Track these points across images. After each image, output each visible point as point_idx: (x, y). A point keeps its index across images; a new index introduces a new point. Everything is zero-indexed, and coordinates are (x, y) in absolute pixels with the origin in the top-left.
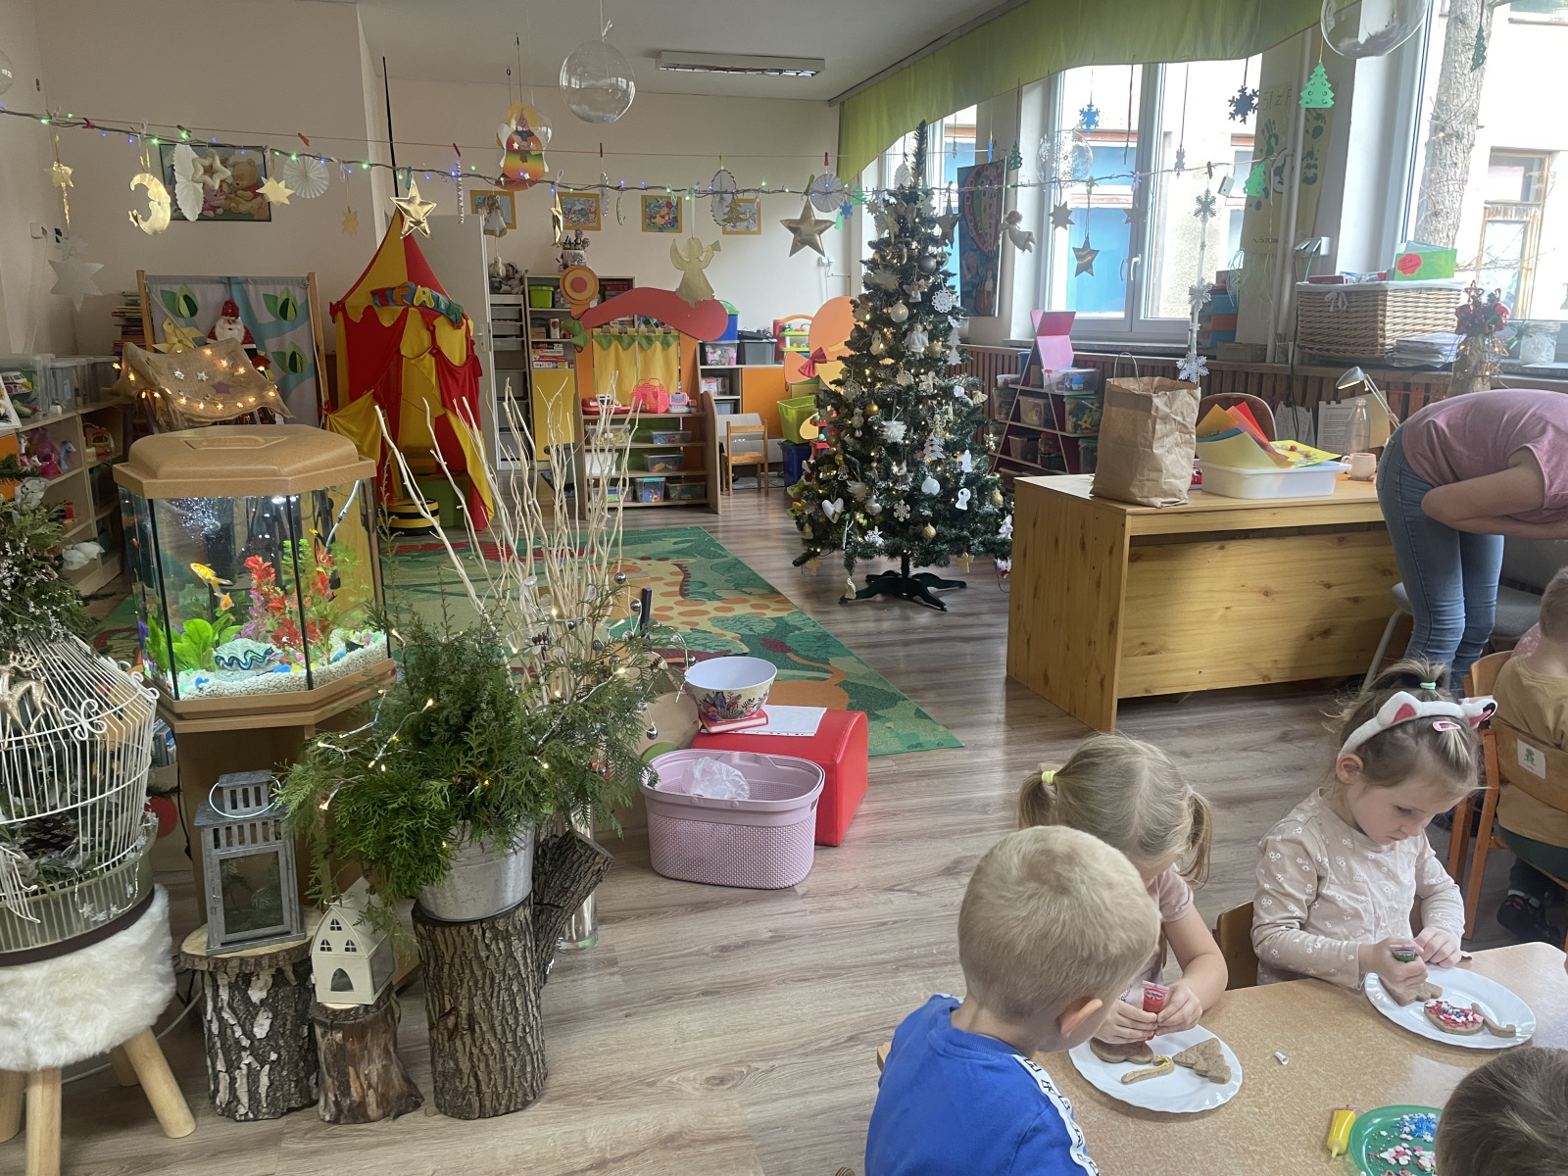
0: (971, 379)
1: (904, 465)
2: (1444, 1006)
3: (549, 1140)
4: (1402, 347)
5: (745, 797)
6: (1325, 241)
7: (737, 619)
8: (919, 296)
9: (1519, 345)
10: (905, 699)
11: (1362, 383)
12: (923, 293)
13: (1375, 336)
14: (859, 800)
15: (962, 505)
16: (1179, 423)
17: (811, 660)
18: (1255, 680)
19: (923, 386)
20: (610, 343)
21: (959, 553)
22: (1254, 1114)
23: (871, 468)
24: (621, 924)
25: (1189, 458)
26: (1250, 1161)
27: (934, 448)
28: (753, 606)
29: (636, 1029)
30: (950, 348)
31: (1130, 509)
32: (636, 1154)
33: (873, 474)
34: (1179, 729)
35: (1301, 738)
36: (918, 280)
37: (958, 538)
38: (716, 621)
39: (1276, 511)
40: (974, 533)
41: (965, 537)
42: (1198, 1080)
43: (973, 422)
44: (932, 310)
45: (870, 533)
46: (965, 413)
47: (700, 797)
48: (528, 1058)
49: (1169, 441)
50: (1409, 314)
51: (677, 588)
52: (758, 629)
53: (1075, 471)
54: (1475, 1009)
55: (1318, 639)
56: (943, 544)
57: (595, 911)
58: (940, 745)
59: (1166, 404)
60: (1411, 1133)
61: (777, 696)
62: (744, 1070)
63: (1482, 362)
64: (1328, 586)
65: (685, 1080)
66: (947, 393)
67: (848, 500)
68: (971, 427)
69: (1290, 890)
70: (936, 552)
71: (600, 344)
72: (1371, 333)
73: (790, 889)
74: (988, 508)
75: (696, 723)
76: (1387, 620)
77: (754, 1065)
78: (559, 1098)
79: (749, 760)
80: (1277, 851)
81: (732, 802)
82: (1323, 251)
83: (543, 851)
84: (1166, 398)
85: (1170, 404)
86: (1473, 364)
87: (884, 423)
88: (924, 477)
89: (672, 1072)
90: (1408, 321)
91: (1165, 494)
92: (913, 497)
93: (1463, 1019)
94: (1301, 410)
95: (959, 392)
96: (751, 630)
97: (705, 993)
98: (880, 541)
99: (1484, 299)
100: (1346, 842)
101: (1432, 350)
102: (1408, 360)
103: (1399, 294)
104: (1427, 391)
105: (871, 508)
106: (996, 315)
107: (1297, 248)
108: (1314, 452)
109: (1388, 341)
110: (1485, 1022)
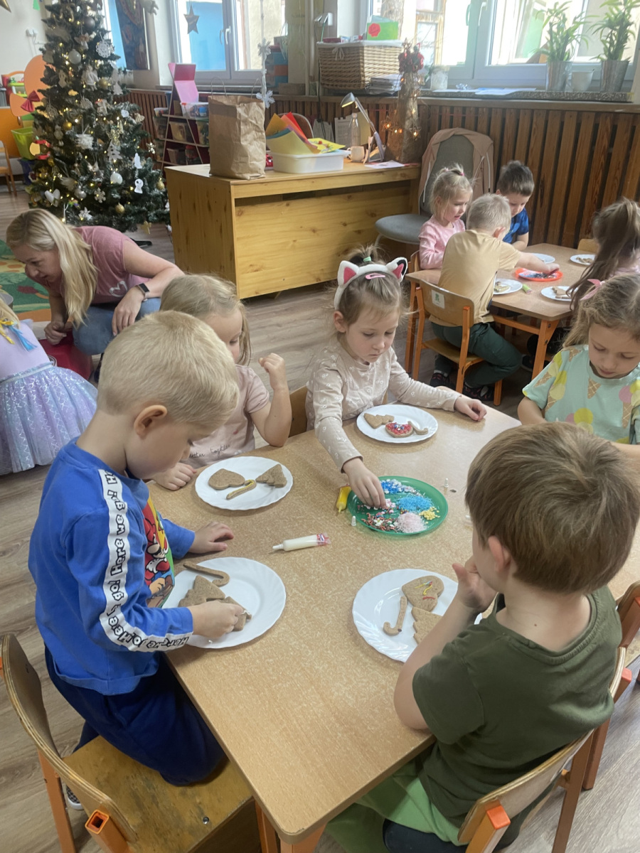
0: (132, 105)
1: (96, 165)
2: (395, 425)
4: (375, 82)
6: (330, 16)
8: (86, 45)
9: (430, 80)
11: (354, 103)
12: (89, 43)
13: (360, 76)
15: (138, 190)
16: (254, 125)
18: (313, 281)
19: (100, 110)
21: (142, 222)
22: (299, 499)
23: (74, 168)
25: (263, 148)
26: (297, 525)
27: (114, 153)
28: (10, 267)
30: (114, 84)
31: (232, 182)
33: (76, 171)
34: (276, 312)
36: (84, 33)
37: (140, 212)
39: (313, 180)
40: (149, 208)
41: (144, 211)
42: (269, 489)
43: (138, 135)
44: (97, 57)
45: (82, 212)
46: (131, 129)
49: (249, 137)
50: (376, 62)
52: (14, 281)
53: (199, 162)
54: (410, 424)
55: (342, 255)
56: (130, 216)
59: (245, 112)
63: (412, 89)
64: (345, 225)
66: (117, 114)
67: (63, 190)
68: (137, 138)
70: (127, 222)
72: (358, 74)
74: (156, 192)
82: (330, 23)
84: (244, 108)
85: (247, 111)
86: (408, 90)
87: (77, 136)
88: (111, 173)
90: (376, 66)
91: (252, 171)
92: (106, 186)
93: (404, 429)
94: (326, 124)
95: (125, 114)
96: (9, 281)
98: (90, 217)
99: (412, 51)
101: (387, 83)
102: (376, 90)
103: (370, 49)
104: (387, 109)
105: (79, 195)
106: (149, 68)
107: (316, 20)
108: (331, 144)
109: (367, 79)
110: (414, 429)
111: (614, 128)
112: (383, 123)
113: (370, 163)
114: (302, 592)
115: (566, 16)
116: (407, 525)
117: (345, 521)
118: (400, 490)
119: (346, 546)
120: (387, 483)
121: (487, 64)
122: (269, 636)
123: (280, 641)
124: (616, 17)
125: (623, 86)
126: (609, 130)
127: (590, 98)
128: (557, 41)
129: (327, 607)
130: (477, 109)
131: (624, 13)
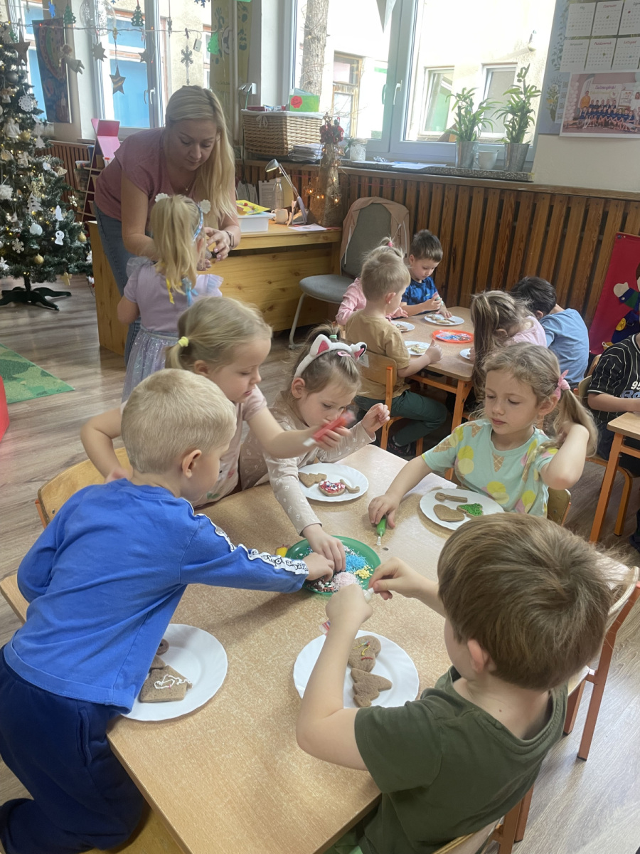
0: (54, 158)
1: (15, 215)
2: (328, 484)
4: (297, 150)
6: (254, 85)
8: (9, 99)
9: (349, 151)
10: (33, 366)
11: (278, 168)
12: (11, 97)
13: (283, 143)
15: (59, 242)
19: (21, 162)
21: (62, 273)
27: (34, 204)
30: (37, 137)
36: (7, 87)
37: (60, 263)
40: (70, 260)
41: (64, 262)
43: (60, 188)
44: (20, 110)
46: (53, 182)
50: (298, 132)
54: (342, 482)
55: (267, 312)
56: (50, 267)
63: (333, 159)
64: (270, 283)
66: (39, 168)
68: (59, 191)
70: (46, 273)
72: (281, 141)
74: (77, 244)
76: (299, 299)
82: (254, 92)
86: (329, 160)
88: (30, 224)
90: (298, 135)
92: (25, 237)
93: (336, 488)
94: (249, 185)
95: (47, 166)
98: (6, 267)
99: (333, 124)
101: (309, 152)
102: (299, 157)
103: (293, 119)
104: (309, 175)
106: (71, 122)
107: (240, 89)
108: (256, 206)
109: (289, 146)
110: (346, 487)
111: (518, 204)
112: (306, 188)
113: (294, 226)
114: (241, 659)
115: (473, 101)
121: (402, 140)
122: (210, 706)
123: (221, 710)
124: (517, 104)
125: (524, 166)
126: (513, 206)
127: (496, 176)
128: (465, 124)
129: (268, 672)
130: (394, 181)
131: (524, 101)
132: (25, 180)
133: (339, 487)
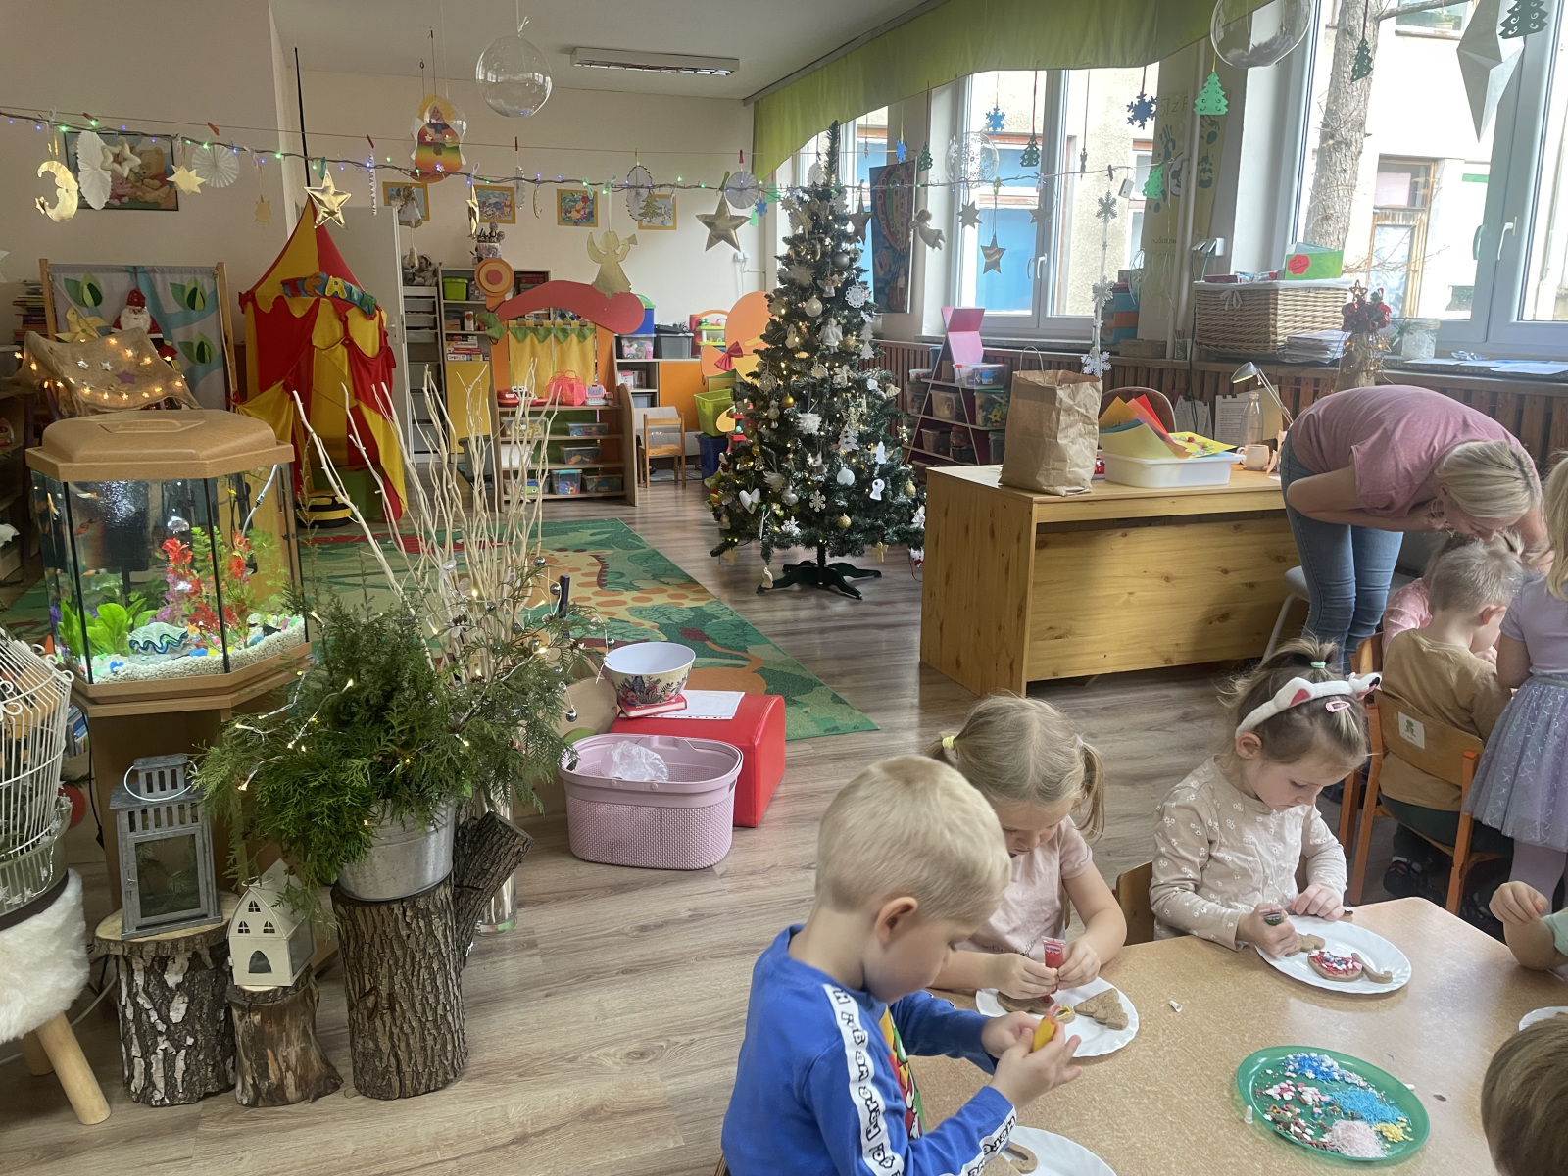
0: (883, 372)
1: (820, 456)
2: (1326, 955)
3: (471, 1117)
4: (1293, 344)
5: (665, 779)
6: (1220, 242)
7: (655, 609)
8: (833, 291)
9: (1401, 342)
10: (821, 685)
11: (1255, 377)
12: (836, 289)
13: (1268, 333)
14: (777, 782)
15: (876, 496)
16: (1082, 414)
17: (730, 647)
18: (1157, 663)
19: (837, 379)
20: (525, 336)
21: (874, 543)
22: (1150, 1057)
23: (788, 459)
24: (541, 907)
25: (1092, 449)
26: (1145, 1100)
27: (848, 440)
28: (671, 596)
29: (556, 1007)
30: (863, 342)
31: (1036, 498)
32: (556, 1128)
33: (789, 465)
34: (1086, 711)
35: (1201, 718)
36: (832, 275)
37: (873, 528)
38: (633, 610)
39: (1174, 499)
40: (888, 523)
41: (880, 527)
42: (1097, 1028)
43: (886, 415)
44: (846, 305)
45: (787, 523)
46: (878, 406)
47: (620, 780)
48: (449, 1036)
49: (1072, 432)
50: (1299, 312)
51: (595, 579)
52: (676, 618)
53: (985, 461)
54: (1355, 958)
55: (1217, 624)
56: (858, 534)
57: (514, 894)
58: (856, 729)
59: (1069, 396)
60: (1295, 1071)
61: (695, 681)
62: (665, 1044)
63: (1366, 358)
64: (1225, 572)
65: (606, 1055)
66: (860, 386)
67: (765, 490)
68: (884, 420)
69: (1183, 852)
70: (851, 542)
71: (516, 336)
72: (1264, 330)
73: (709, 869)
74: (902, 498)
75: (614, 708)
76: (1281, 604)
77: (674, 1039)
78: (480, 1075)
79: (666, 744)
80: (1171, 817)
81: (650, 784)
82: (1218, 252)
83: (463, 833)
84: (1069, 390)
85: (1073, 396)
86: (1359, 360)
87: (799, 415)
88: (839, 468)
89: (592, 1048)
90: (1298, 319)
91: (1070, 483)
92: (829, 488)
93: (1344, 967)
94: (1199, 404)
95: (872, 385)
96: (669, 619)
97: (625, 972)
98: (796, 531)
99: (1368, 298)
100: (1238, 806)
101: (1320, 346)
102: (1298, 356)
103: (1289, 293)
104: (1316, 387)
105: (788, 499)
106: (909, 310)
107: (1194, 249)
108: (1209, 442)
109: (1280, 338)
110: (1363, 969)
116: (1349, 1141)
117: (1232, 1112)
118: (1337, 1078)
119: (1234, 1156)
120: (1311, 1059)
121: (1515, 320)
130: (1493, 395)
132: (838, 405)
133: (1350, 966)
